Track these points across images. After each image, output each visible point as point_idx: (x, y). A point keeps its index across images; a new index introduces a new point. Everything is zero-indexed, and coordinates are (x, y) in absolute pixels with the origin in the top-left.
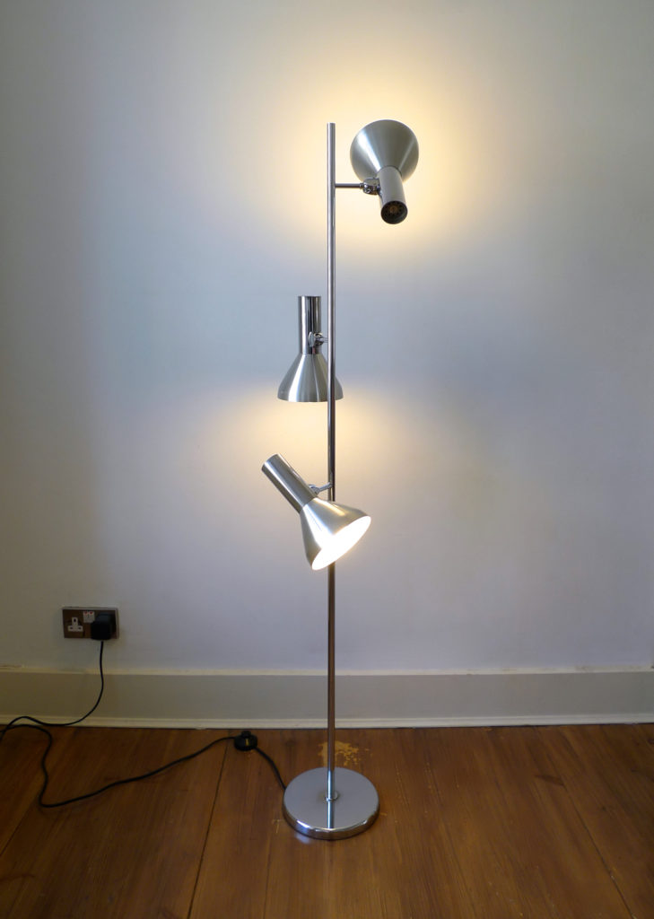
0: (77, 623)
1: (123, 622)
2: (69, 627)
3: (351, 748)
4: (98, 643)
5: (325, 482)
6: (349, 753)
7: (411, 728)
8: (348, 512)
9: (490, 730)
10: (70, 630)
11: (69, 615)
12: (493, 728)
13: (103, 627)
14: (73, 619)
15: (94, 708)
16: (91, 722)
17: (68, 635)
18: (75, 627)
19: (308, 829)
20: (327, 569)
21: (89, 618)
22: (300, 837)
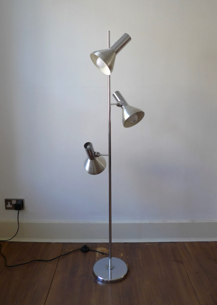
0: (10, 204)
1: (26, 204)
2: (7, 206)
3: (107, 250)
4: (17, 211)
6: (106, 252)
7: (129, 243)
9: (158, 243)
10: (7, 207)
11: (7, 201)
12: (159, 243)
13: (19, 206)
14: (8, 203)
15: (16, 234)
16: (15, 240)
17: (7, 208)
18: (9, 206)
19: (102, 279)
21: (14, 202)
22: (99, 283)
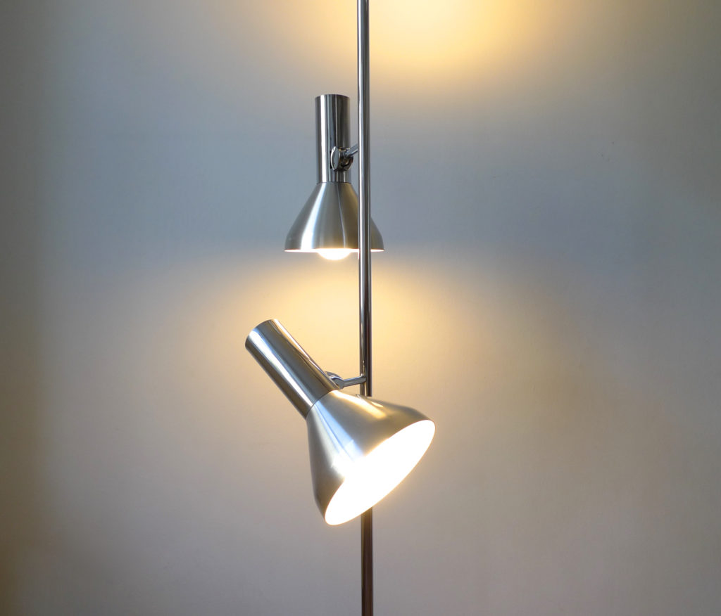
5: (355, 371)
8: (391, 412)
20: (360, 520)
